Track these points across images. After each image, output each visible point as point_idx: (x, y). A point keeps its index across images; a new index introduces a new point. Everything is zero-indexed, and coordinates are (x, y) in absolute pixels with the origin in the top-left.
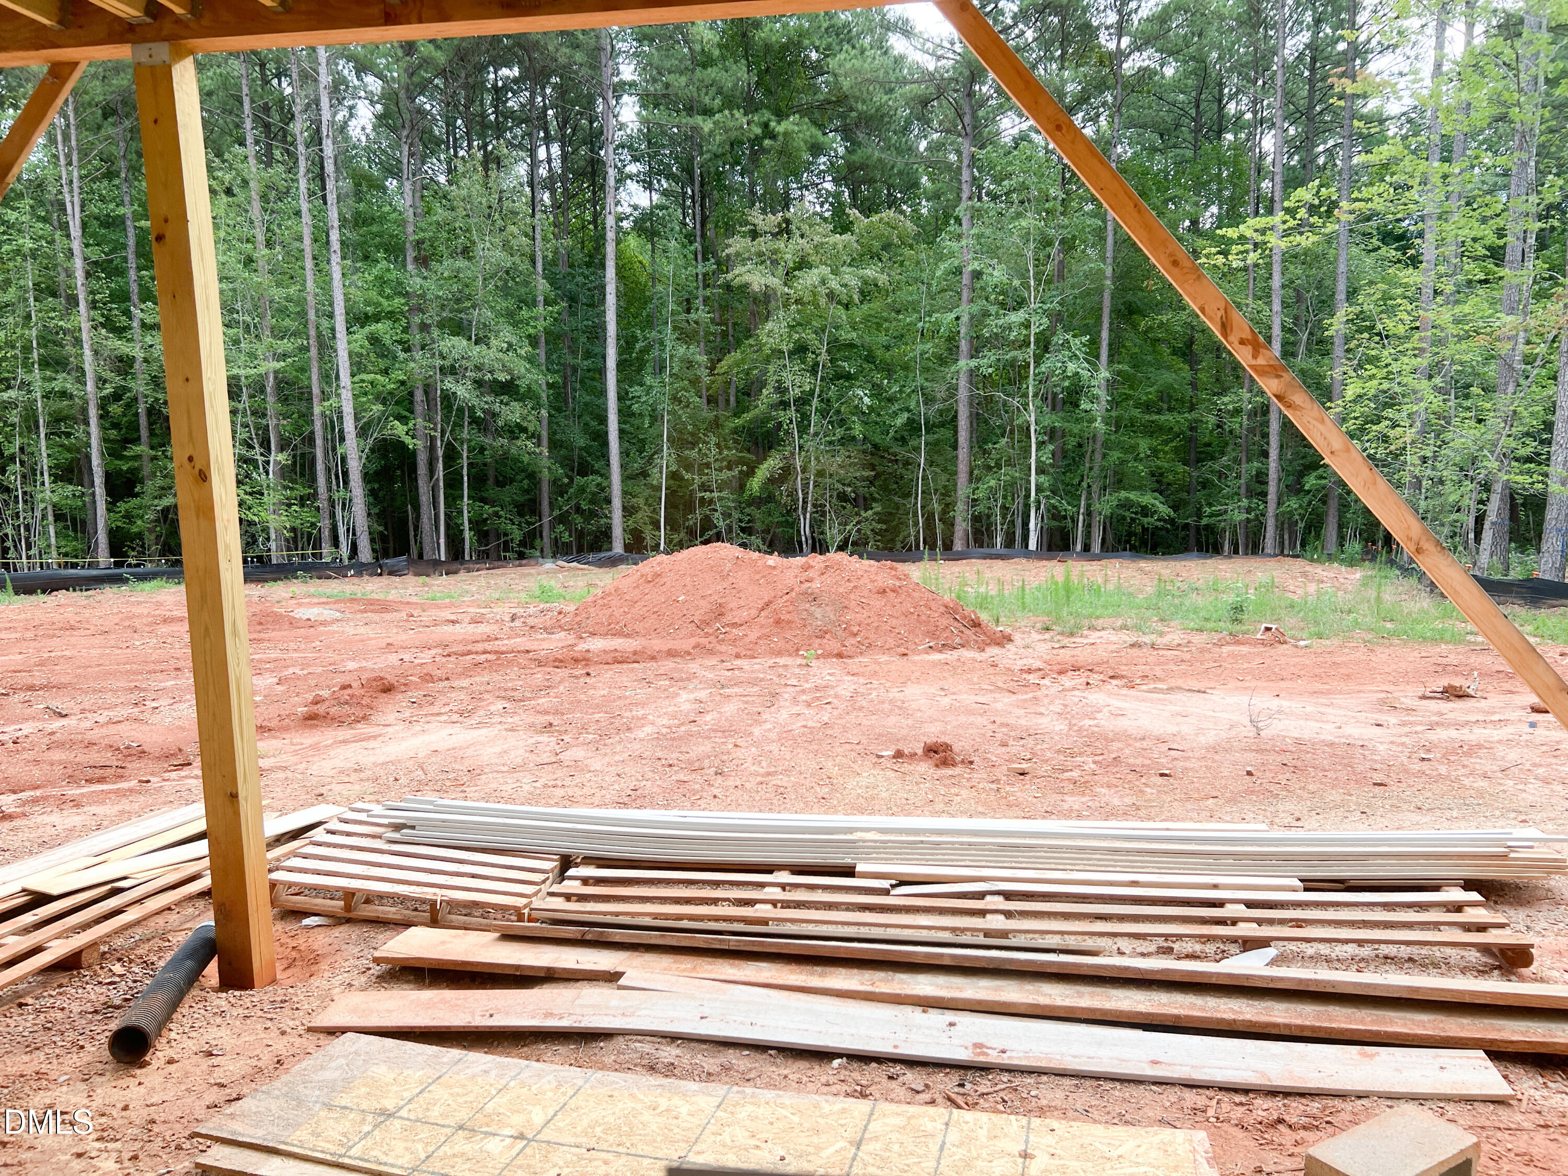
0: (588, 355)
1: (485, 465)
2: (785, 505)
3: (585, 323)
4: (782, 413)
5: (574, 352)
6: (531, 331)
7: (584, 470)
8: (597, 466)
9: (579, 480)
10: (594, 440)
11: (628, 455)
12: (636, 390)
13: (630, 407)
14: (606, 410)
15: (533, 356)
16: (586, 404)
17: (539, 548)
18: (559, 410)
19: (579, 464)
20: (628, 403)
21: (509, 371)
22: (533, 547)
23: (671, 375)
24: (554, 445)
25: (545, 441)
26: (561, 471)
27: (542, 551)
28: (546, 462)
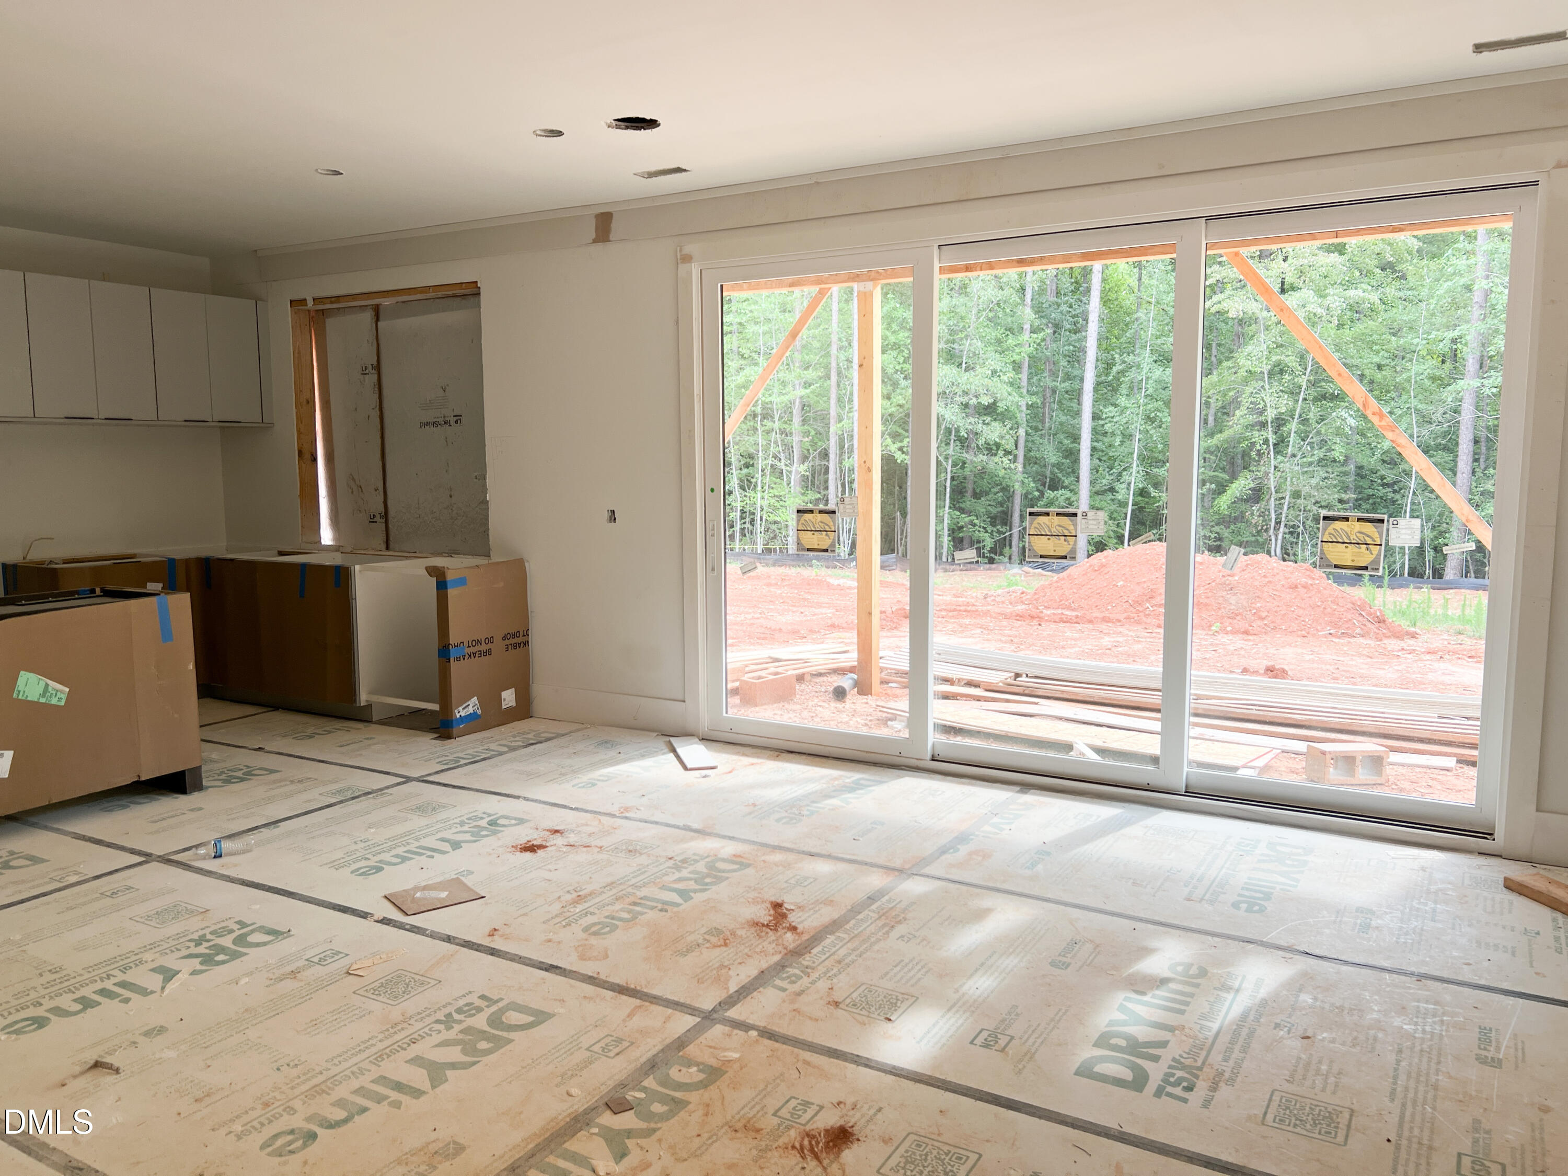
0: (1068, 377)
1: (965, 478)
2: (1256, 526)
3: (1067, 348)
4: (1256, 434)
5: (1054, 374)
6: (1016, 358)
7: (1055, 485)
8: (1067, 483)
9: (1049, 494)
10: (1066, 457)
11: (1097, 472)
12: (1110, 411)
13: (1103, 426)
14: (1079, 429)
15: (1015, 379)
16: (1061, 424)
17: (1007, 555)
18: (1036, 429)
19: (1051, 479)
20: (1101, 422)
21: (993, 395)
22: (1001, 554)
23: (1146, 396)
24: (1029, 461)
25: (1021, 459)
26: (1032, 485)
27: (1010, 558)
28: (1020, 477)
